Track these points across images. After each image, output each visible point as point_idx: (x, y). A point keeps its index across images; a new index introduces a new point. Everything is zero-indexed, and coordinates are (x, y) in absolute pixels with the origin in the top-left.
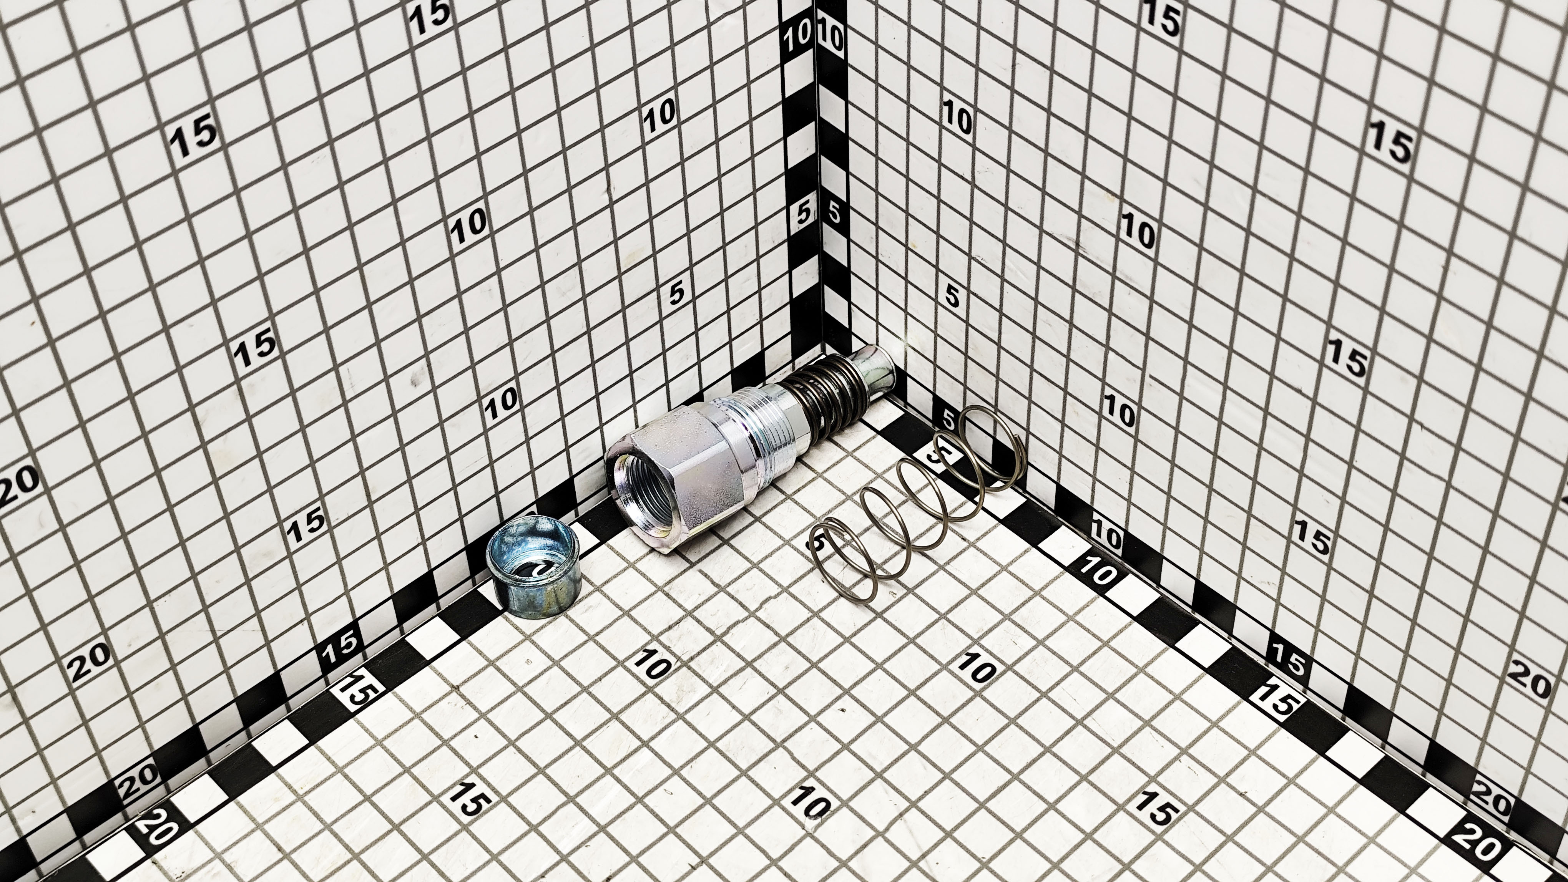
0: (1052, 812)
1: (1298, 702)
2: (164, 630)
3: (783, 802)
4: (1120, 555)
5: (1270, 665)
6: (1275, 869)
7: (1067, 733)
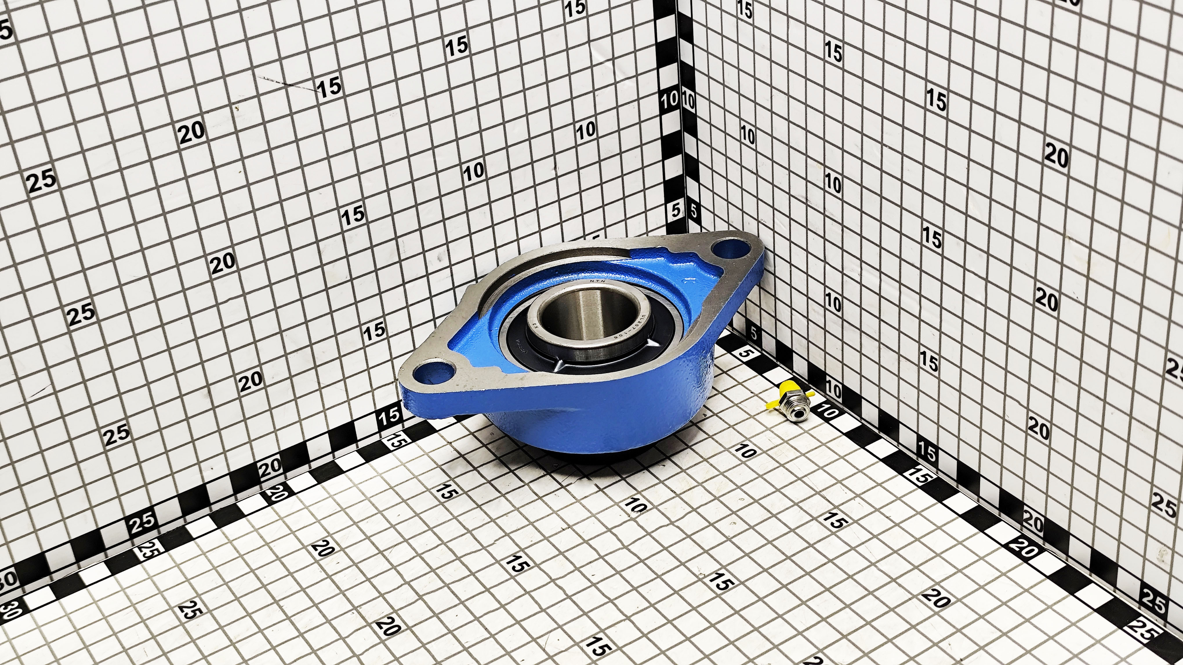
1: (932, 477)
2: (293, 374)
3: (620, 504)
6: (899, 552)
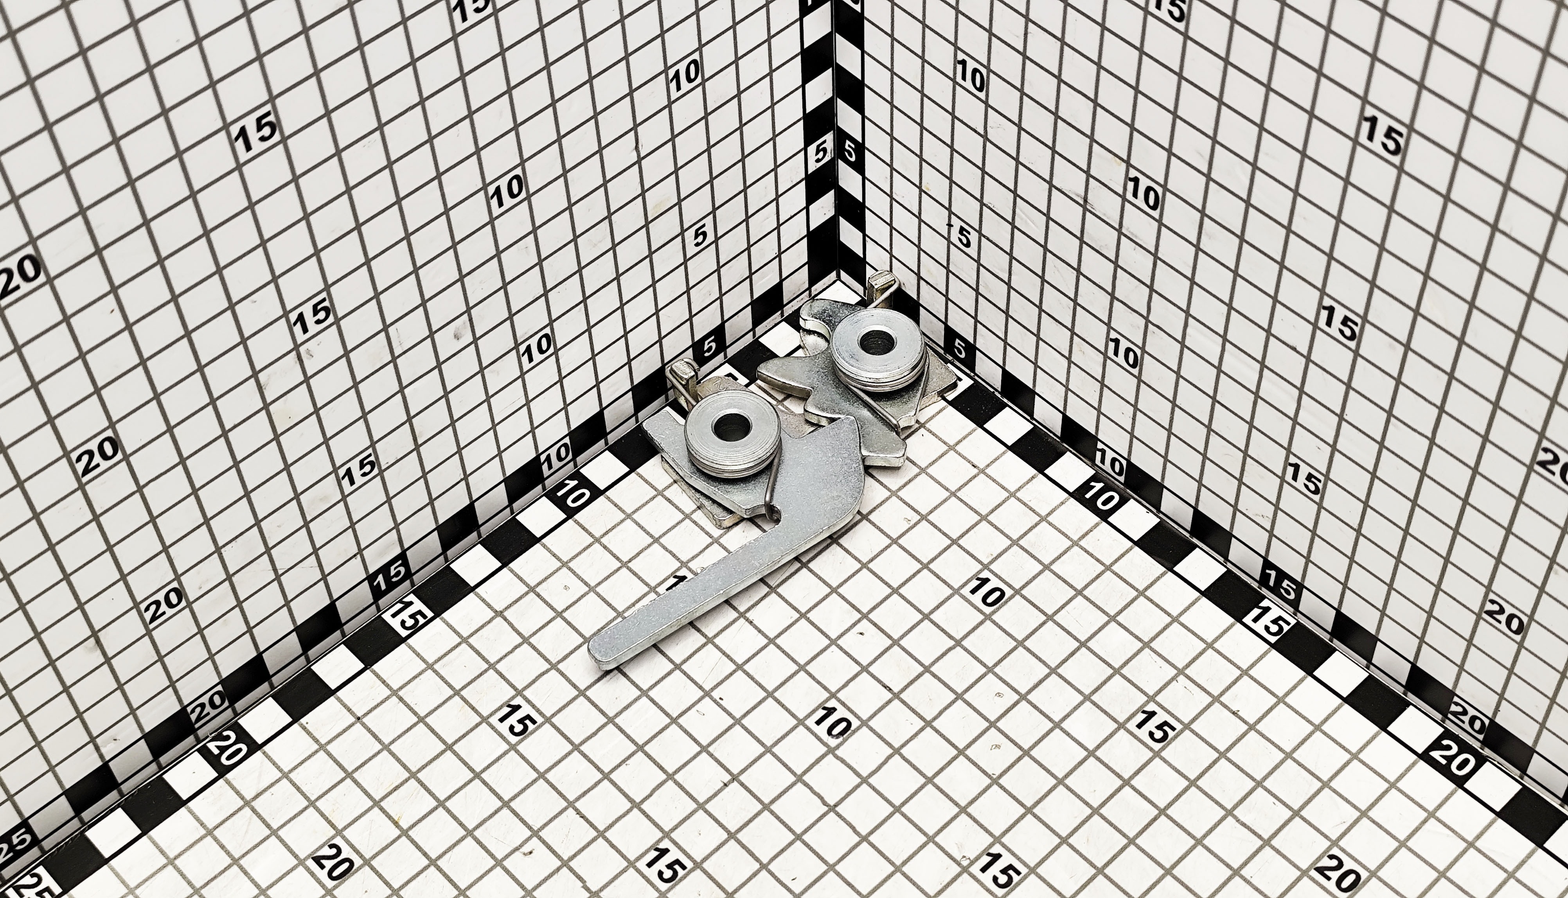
0: (1057, 731)
4: (1123, 481)
5: (1263, 589)
7: (1072, 654)
